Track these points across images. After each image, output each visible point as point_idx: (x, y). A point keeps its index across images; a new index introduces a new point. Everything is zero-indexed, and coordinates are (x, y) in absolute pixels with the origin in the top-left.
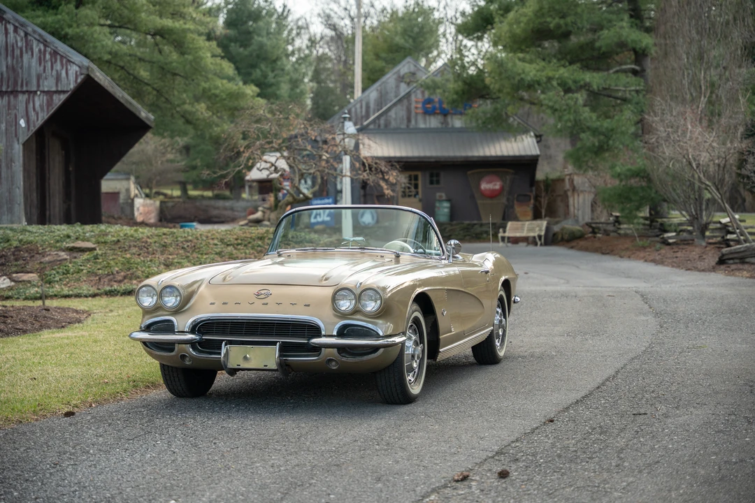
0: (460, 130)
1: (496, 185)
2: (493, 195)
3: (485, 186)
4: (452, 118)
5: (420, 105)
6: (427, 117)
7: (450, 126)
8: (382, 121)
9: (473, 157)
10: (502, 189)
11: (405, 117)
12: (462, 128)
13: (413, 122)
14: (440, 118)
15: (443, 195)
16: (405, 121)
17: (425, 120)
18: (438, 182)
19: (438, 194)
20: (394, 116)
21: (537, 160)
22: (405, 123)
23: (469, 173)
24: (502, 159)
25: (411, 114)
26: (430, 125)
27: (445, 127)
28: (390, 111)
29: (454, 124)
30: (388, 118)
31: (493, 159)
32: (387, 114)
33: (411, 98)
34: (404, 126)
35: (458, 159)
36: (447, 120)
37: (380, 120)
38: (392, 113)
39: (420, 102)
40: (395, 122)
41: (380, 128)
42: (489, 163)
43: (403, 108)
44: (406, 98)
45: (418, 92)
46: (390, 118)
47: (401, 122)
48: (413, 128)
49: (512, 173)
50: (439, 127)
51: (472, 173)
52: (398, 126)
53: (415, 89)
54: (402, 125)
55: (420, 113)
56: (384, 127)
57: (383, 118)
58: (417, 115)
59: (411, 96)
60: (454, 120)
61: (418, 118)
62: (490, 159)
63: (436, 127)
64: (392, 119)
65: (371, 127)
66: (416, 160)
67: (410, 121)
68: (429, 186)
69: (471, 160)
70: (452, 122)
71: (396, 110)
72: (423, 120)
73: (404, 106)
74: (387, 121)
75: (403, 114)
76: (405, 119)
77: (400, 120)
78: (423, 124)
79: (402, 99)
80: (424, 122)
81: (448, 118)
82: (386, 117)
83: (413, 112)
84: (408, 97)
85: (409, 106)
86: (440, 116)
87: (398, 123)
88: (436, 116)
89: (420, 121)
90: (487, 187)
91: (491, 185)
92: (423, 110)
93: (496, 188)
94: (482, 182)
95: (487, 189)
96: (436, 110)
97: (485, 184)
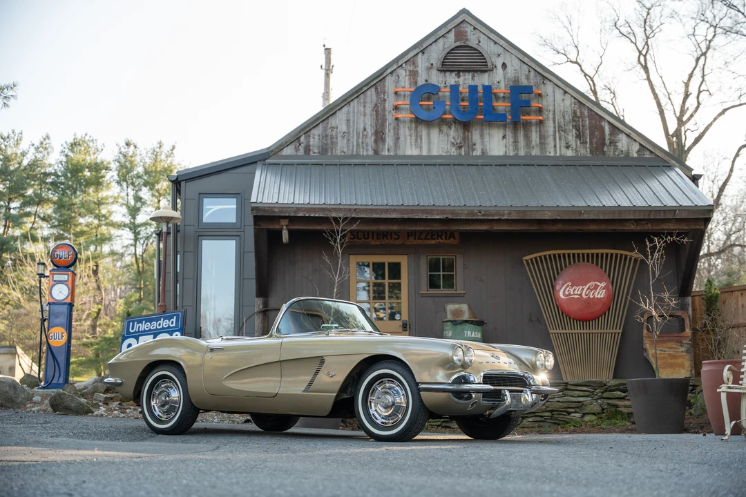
0: (502, 163)
1: (599, 291)
2: (588, 316)
3: (566, 291)
4: (482, 135)
5: (404, 103)
6: (424, 131)
7: (478, 152)
8: (315, 139)
9: (542, 209)
10: (613, 298)
11: (370, 131)
12: (505, 156)
13: (389, 141)
14: (454, 133)
15: (465, 307)
16: (371, 140)
17: (418, 137)
18: (449, 281)
19: (451, 307)
20: (343, 127)
21: (707, 220)
22: (370, 144)
23: (528, 257)
24: (617, 217)
25: (384, 121)
26: (429, 149)
27: (465, 154)
28: (334, 117)
29: (488, 148)
30: (329, 132)
31: (592, 217)
32: (328, 123)
33: (384, 86)
34: (367, 150)
35: (503, 215)
36: (470, 137)
37: (309, 136)
38: (340, 121)
39: (405, 95)
40: (345, 141)
41: (309, 154)
42: (581, 228)
43: (365, 110)
44: (372, 86)
45: (402, 72)
46: (334, 133)
47: (360, 140)
48: (389, 157)
49: (636, 260)
50: (452, 154)
51: (536, 258)
52: (353, 150)
53: (395, 67)
54: (363, 148)
55: (405, 122)
56: (319, 152)
57: (317, 132)
58: (398, 125)
59: (385, 82)
60: (486, 138)
61: (401, 132)
62: (586, 217)
63: (444, 154)
64: (339, 135)
65: (289, 151)
66: (394, 216)
67: (382, 138)
68: (428, 291)
69: (538, 218)
70: (483, 143)
71: (348, 113)
72: (413, 138)
73: (368, 105)
74: (326, 140)
75: (365, 124)
76: (370, 134)
77: (358, 137)
78: (414, 147)
79: (365, 89)
80: (416, 141)
81: (474, 133)
82: (325, 129)
83: (390, 118)
84: (377, 85)
85: (381, 104)
86: (455, 127)
87: (353, 143)
88: (445, 128)
89: (406, 139)
90: (574, 294)
91: (583, 289)
92: (412, 113)
93: (596, 297)
94: (561, 282)
95: (574, 298)
96: (445, 114)
97: (568, 286)
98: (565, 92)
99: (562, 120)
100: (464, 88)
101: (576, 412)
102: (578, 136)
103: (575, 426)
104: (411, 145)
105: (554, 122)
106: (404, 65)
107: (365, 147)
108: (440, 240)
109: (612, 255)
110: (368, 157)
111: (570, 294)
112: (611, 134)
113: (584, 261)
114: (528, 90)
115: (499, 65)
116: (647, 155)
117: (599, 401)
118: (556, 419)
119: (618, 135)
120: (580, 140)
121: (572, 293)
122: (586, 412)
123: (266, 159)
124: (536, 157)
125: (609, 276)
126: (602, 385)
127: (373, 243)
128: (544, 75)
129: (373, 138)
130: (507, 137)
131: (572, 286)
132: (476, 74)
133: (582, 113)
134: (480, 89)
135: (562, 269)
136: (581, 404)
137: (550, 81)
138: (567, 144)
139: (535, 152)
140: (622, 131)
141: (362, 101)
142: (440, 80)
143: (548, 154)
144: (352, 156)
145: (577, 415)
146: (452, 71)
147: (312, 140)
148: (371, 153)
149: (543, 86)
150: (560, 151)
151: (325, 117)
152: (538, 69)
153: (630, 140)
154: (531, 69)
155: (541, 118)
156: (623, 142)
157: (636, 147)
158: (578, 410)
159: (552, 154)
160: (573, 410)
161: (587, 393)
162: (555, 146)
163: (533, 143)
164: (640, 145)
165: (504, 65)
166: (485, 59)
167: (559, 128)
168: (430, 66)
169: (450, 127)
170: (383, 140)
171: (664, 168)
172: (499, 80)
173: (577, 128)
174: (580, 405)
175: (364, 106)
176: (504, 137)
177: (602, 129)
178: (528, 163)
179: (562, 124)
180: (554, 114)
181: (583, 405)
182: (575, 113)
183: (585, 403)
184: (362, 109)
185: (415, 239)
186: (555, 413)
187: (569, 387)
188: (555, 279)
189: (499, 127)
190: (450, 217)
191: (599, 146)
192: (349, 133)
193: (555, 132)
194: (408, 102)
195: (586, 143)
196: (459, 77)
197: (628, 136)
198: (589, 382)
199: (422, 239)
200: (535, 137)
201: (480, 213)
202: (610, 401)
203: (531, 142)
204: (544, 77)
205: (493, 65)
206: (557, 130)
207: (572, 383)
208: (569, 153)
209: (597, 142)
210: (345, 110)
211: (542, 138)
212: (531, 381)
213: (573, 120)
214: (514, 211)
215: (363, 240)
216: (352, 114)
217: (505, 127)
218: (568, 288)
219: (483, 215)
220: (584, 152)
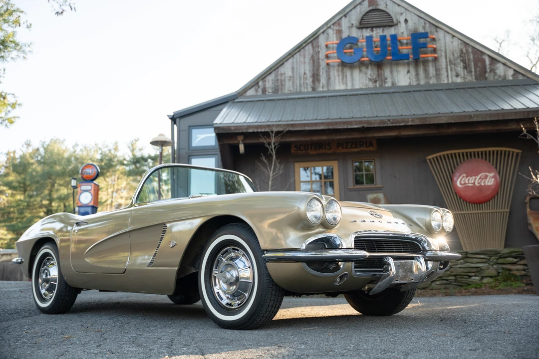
0: (407, 91)
1: (487, 179)
2: (481, 199)
3: (462, 181)
4: (392, 72)
5: (333, 53)
6: (348, 72)
7: (389, 84)
8: (269, 83)
9: (439, 115)
10: (500, 186)
11: (309, 74)
12: (410, 86)
13: (323, 80)
14: (371, 72)
15: (381, 196)
16: (309, 81)
17: (344, 76)
18: (371, 180)
19: (370, 196)
20: (289, 73)
22: (309, 84)
23: (430, 157)
24: (501, 118)
25: (319, 66)
26: (353, 85)
27: (380, 86)
28: (282, 66)
29: (396, 80)
30: (279, 77)
31: (480, 119)
32: (278, 71)
33: (318, 42)
34: (307, 88)
35: (408, 122)
36: (383, 73)
37: (265, 81)
38: (287, 69)
39: (333, 48)
40: (291, 83)
41: (265, 94)
42: (472, 130)
43: (304, 60)
44: (309, 43)
45: (330, 31)
46: (283, 78)
47: (302, 82)
48: (323, 92)
49: (517, 154)
50: (370, 87)
51: (436, 157)
52: (297, 89)
53: (325, 28)
54: (304, 87)
55: (334, 66)
56: (273, 92)
57: (270, 78)
58: (329, 69)
59: (318, 39)
60: (395, 74)
61: (332, 74)
62: (475, 119)
63: (364, 87)
64: (287, 79)
65: (251, 92)
66: (322, 127)
67: (317, 79)
68: (354, 186)
69: (436, 122)
70: (392, 78)
71: (293, 63)
72: (341, 77)
73: (307, 56)
74: (278, 83)
75: (305, 70)
76: (309, 77)
77: (300, 80)
78: (341, 84)
79: (304, 45)
80: (343, 79)
81: (385, 70)
82: (277, 76)
83: (323, 64)
84: (313, 41)
85: (316, 55)
86: (371, 67)
87: (297, 84)
88: (364, 69)
89: (335, 78)
90: (469, 183)
91: (475, 179)
92: (339, 59)
93: (487, 184)
94: (457, 174)
95: (468, 186)
96: (363, 57)
97: (463, 177)
98: (454, 36)
99: (452, 57)
100: (376, 38)
101: (475, 276)
102: (465, 67)
103: (476, 288)
104: (339, 82)
105: (446, 58)
106: (332, 27)
107: (305, 85)
108: (362, 148)
109: (497, 151)
110: (308, 93)
111: (465, 184)
112: (490, 64)
113: (475, 157)
114: (425, 35)
115: (402, 20)
116: (520, 77)
117: (495, 266)
118: (459, 282)
119: (496, 64)
120: (467, 70)
121: (467, 182)
122: (484, 275)
123: (235, 99)
124: (434, 85)
125: (496, 167)
126: (496, 253)
127: (312, 153)
128: (437, 25)
129: (311, 79)
130: (411, 72)
131: (467, 177)
132: (385, 29)
133: (467, 51)
134: (388, 38)
135: (458, 165)
136: (479, 269)
137: (442, 29)
138: (457, 73)
139: (433, 81)
140: (499, 62)
141: (302, 54)
142: (359, 34)
143: (442, 82)
144: (296, 93)
145: (477, 278)
146: (367, 28)
147: (267, 84)
148: (310, 89)
149: (436, 33)
150: (452, 79)
151: (276, 67)
152: (432, 21)
153: (506, 68)
154: (426, 22)
155: (436, 55)
156: (500, 70)
157: (511, 72)
158: (477, 274)
159: (446, 82)
160: (473, 274)
161: (484, 260)
162: (448, 76)
163: (431, 75)
164: (515, 70)
165: (406, 21)
166: (391, 17)
167: (450, 62)
168: (351, 25)
169: (367, 68)
170: (319, 81)
171: (535, 86)
172: (403, 31)
173: (464, 61)
174: (479, 271)
175: (304, 57)
176: (408, 72)
177: (484, 61)
178: (428, 90)
179: (452, 59)
180: (446, 53)
181: (481, 269)
182: (461, 51)
183: (483, 268)
184: (302, 59)
185: (343, 148)
186: (457, 277)
187: (469, 255)
188: (453, 173)
189: (404, 65)
190: (366, 126)
191: (482, 74)
192: (293, 77)
193: (447, 65)
194: (335, 51)
195: (471, 72)
196: (373, 31)
197: (504, 64)
198: (485, 251)
199: (348, 148)
200: (432, 70)
201: (389, 121)
202: (504, 266)
203: (429, 74)
204: (437, 27)
205: (397, 21)
206: (448, 63)
207: (471, 252)
208: (459, 80)
209: (480, 71)
210: (290, 61)
211: (438, 70)
212: (425, 245)
213: (461, 56)
214: (417, 118)
215: (304, 151)
216: (295, 64)
217: (408, 64)
218: (463, 179)
219: (392, 123)
220: (471, 78)
